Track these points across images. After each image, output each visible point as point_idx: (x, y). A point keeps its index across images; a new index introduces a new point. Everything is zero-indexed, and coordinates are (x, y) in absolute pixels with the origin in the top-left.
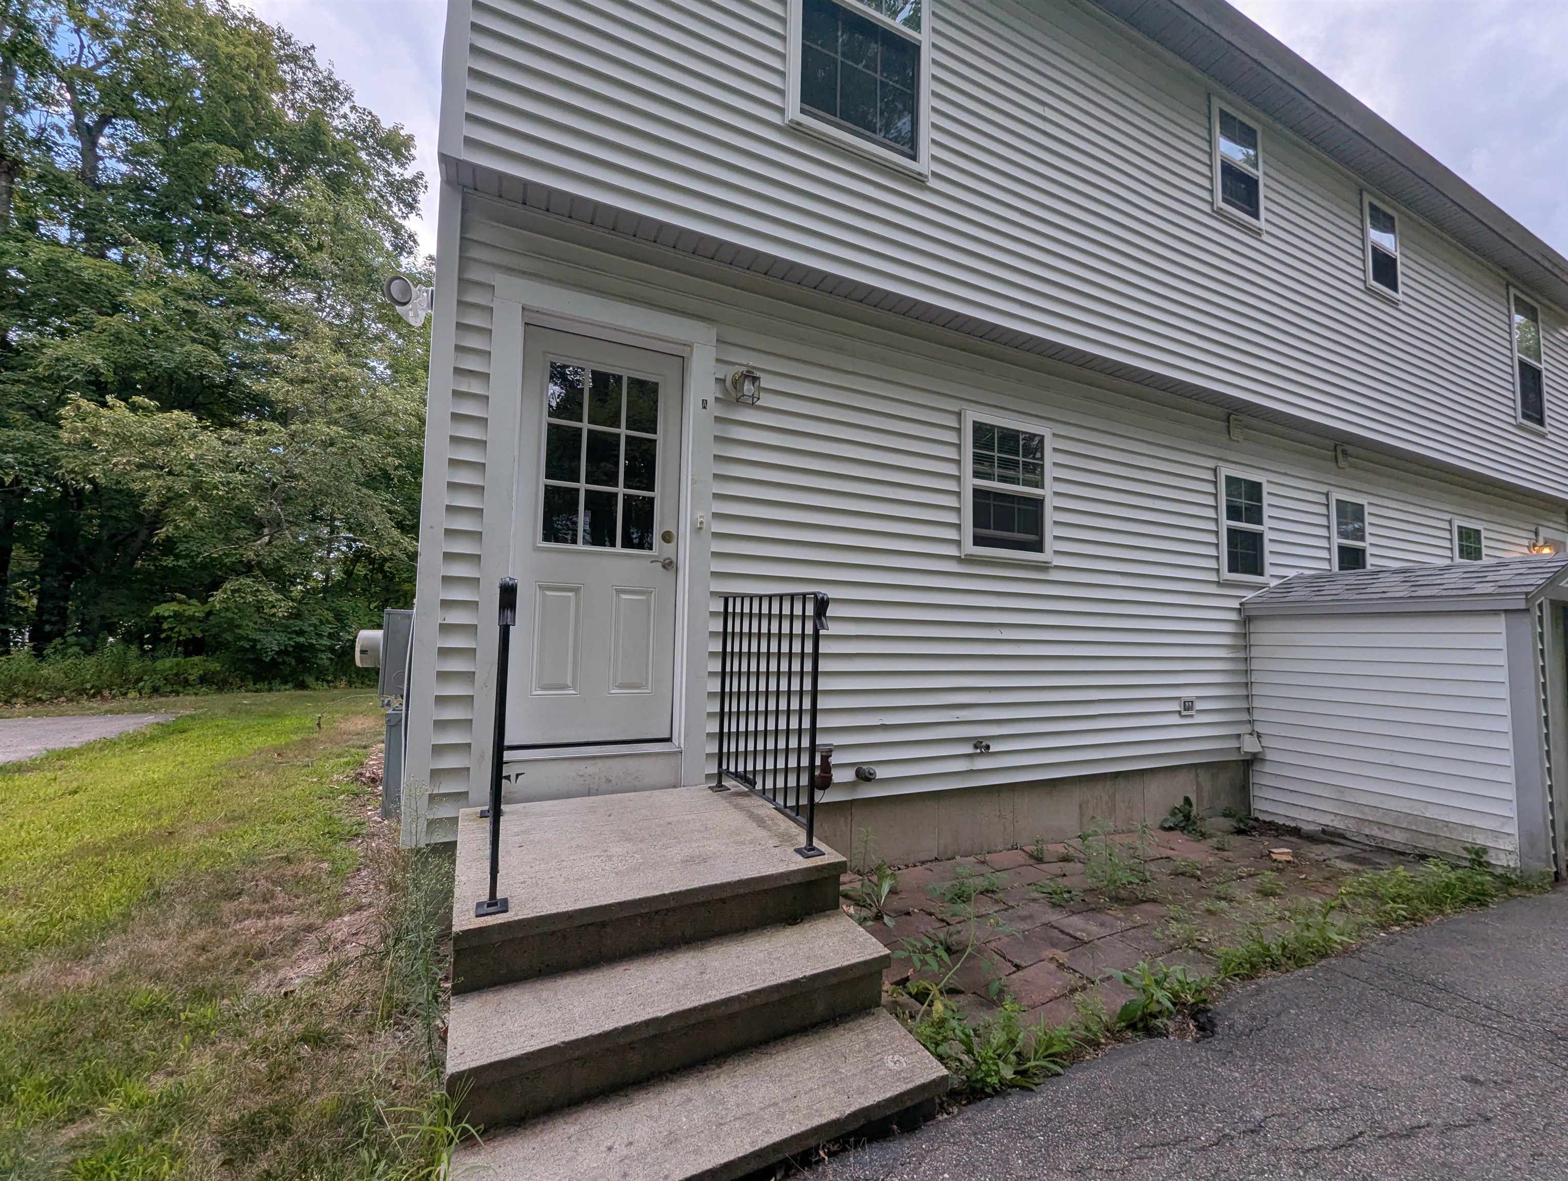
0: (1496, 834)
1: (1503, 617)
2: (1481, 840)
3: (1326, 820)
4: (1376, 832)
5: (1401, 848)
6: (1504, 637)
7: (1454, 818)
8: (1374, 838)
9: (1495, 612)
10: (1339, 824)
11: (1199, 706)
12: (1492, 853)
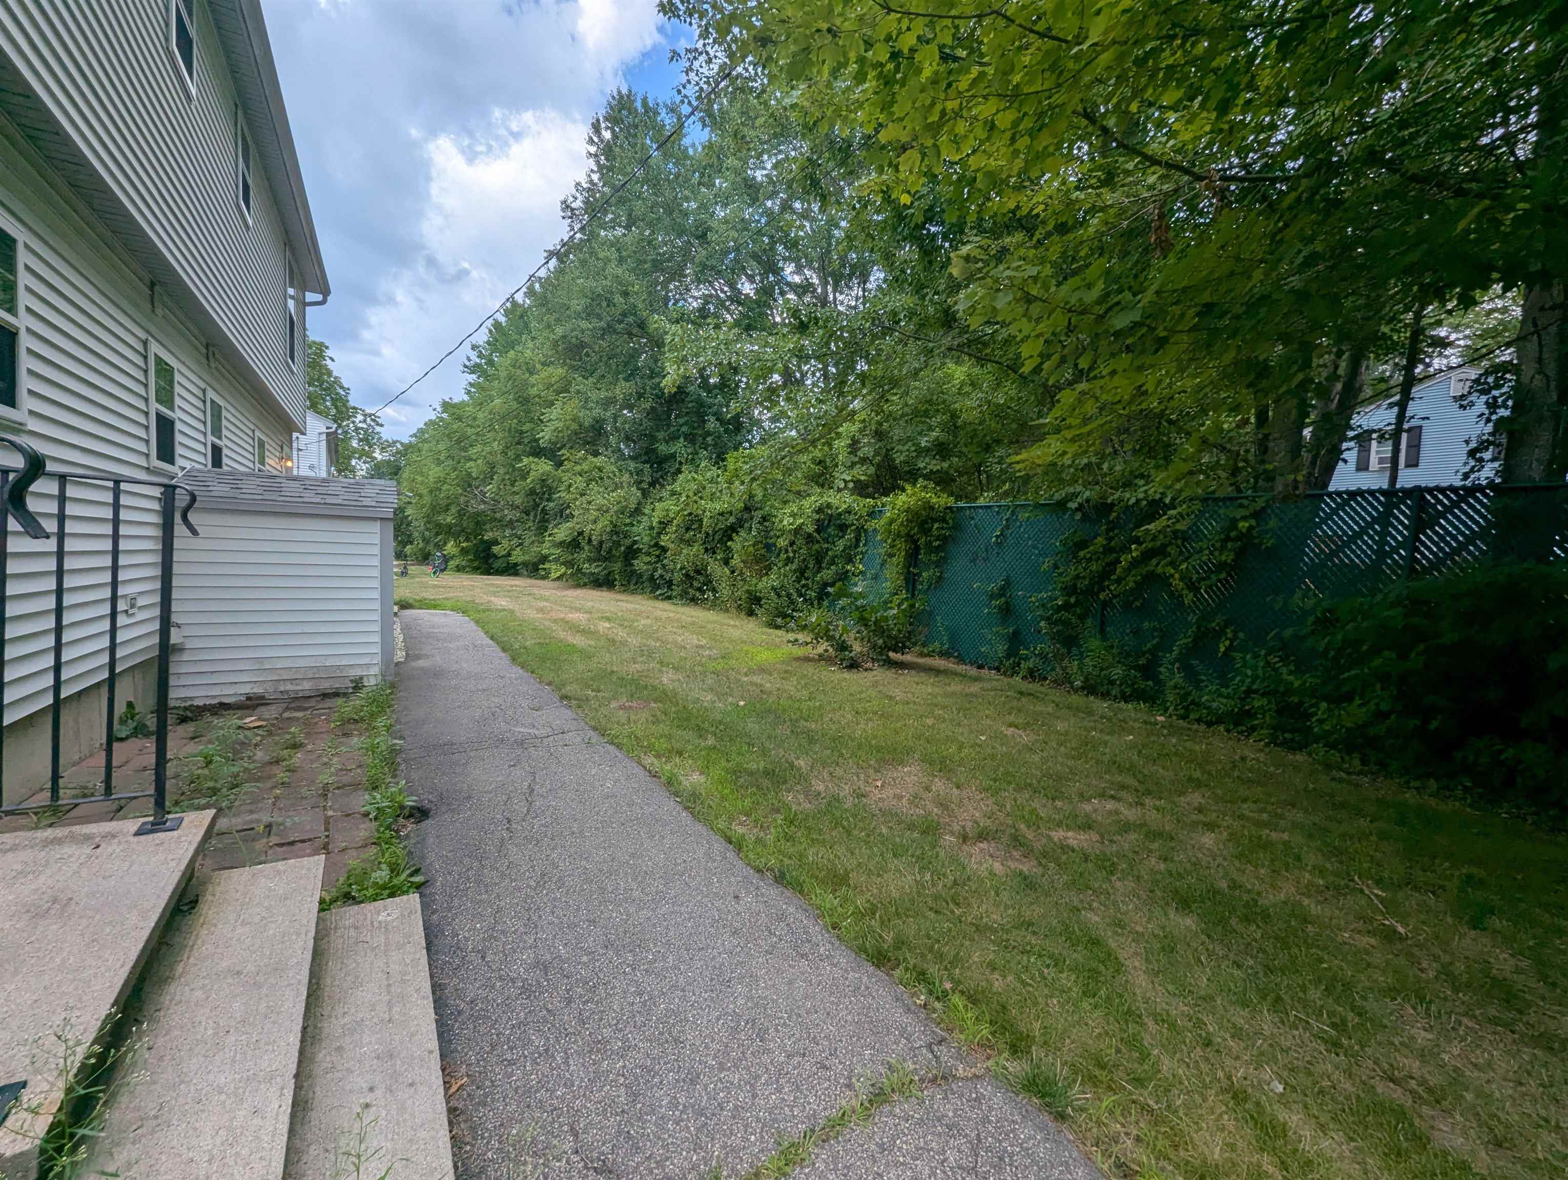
0: (368, 665)
1: (379, 523)
2: (359, 672)
3: (247, 689)
4: (289, 687)
5: (308, 694)
6: (378, 536)
7: (344, 662)
8: (287, 692)
9: (374, 519)
10: (258, 690)
11: (140, 602)
12: (365, 679)
